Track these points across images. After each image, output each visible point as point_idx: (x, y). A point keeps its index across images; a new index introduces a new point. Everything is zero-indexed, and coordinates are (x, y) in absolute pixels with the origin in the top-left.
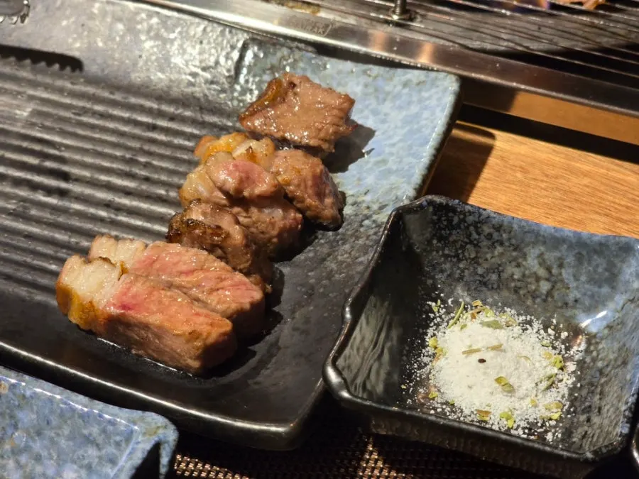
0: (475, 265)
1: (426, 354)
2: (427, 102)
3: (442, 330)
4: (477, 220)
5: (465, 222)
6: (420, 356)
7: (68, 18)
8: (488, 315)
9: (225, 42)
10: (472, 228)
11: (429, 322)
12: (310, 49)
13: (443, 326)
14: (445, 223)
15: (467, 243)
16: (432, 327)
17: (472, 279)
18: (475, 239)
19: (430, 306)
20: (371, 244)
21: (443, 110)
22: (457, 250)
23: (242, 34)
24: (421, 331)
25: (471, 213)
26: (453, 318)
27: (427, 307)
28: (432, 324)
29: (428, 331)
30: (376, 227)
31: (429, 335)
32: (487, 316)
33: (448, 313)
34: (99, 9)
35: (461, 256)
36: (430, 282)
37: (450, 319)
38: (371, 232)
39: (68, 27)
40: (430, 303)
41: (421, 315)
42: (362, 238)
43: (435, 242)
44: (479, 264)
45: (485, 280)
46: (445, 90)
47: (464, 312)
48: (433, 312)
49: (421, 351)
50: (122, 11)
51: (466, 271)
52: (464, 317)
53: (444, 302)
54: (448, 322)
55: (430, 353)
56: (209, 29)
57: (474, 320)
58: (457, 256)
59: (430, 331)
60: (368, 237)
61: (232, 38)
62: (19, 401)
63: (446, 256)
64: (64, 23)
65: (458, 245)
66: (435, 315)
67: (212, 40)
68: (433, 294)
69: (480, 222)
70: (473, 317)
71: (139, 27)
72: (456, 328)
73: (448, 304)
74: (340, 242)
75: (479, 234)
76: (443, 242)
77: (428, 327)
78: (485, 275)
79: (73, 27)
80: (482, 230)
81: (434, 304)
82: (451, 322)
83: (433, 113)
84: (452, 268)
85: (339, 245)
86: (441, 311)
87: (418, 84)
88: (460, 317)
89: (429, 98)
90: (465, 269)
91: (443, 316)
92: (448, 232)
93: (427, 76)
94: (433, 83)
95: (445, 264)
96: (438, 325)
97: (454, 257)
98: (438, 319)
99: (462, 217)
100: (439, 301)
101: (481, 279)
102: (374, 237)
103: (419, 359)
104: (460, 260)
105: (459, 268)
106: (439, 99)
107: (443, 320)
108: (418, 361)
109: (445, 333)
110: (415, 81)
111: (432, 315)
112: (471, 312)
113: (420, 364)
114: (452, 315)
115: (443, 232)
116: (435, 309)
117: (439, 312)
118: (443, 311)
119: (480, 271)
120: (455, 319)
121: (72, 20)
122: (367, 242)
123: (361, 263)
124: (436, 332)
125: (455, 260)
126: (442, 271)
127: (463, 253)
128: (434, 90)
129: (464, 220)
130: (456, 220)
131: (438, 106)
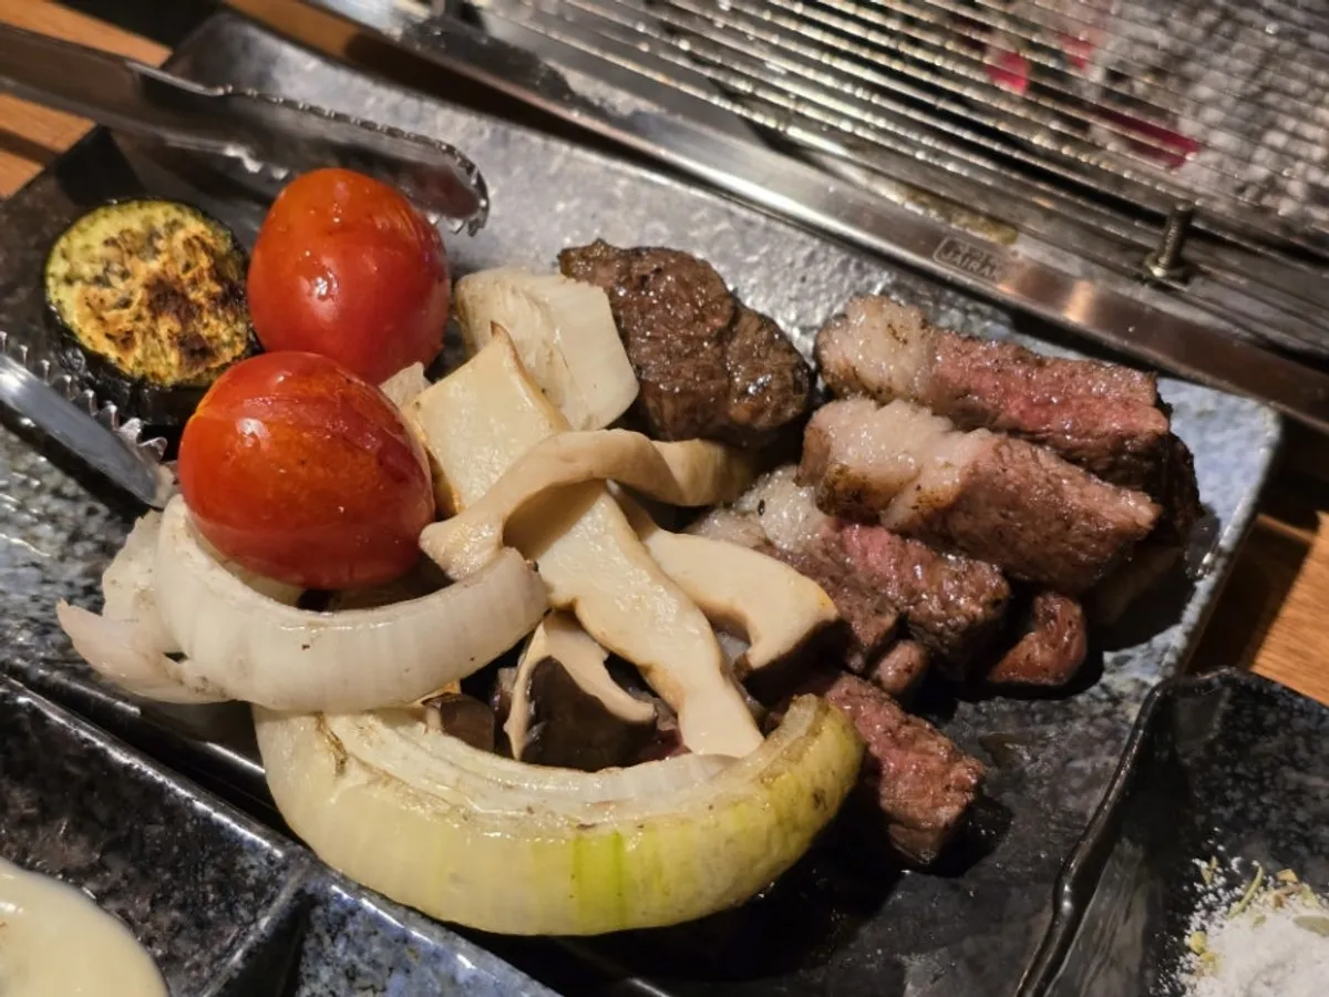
0: (1293, 804)
1: (1186, 966)
2: (1215, 455)
3: (1218, 921)
4: (1313, 728)
5: (1290, 726)
6: (1175, 969)
7: (568, 199)
8: (1308, 903)
9: (846, 285)
10: (1300, 741)
11: (1193, 899)
12: (1003, 317)
13: (1220, 912)
14: (1248, 720)
15: (1282, 763)
16: (1198, 911)
17: (1281, 826)
18: (1302, 760)
19: (1197, 868)
20: (1098, 734)
21: (1246, 477)
22: (1261, 771)
23: (880, 274)
24: (1178, 917)
25: (1302, 713)
26: (1239, 898)
27: (1192, 871)
28: (1199, 905)
29: (1191, 918)
30: (1109, 700)
31: (1193, 928)
32: (1304, 904)
33: (1229, 887)
34: (625, 190)
35: (1267, 782)
36: (1200, 819)
37: (1233, 900)
38: (1099, 709)
39: (566, 215)
40: (1197, 862)
41: (1180, 887)
42: (1080, 716)
43: (1220, 748)
44: (1301, 804)
45: (1308, 834)
46: (1253, 436)
47: (1261, 889)
48: (1202, 881)
49: (1178, 959)
50: (666, 199)
51: (1273, 811)
52: (1261, 901)
53: (1223, 863)
54: (1229, 905)
55: (1193, 966)
56: (821, 255)
57: (1279, 909)
58: (1260, 780)
59: (1196, 920)
60: (1093, 718)
61: (861, 278)
62: (443, 987)
63: (1238, 778)
64: (561, 207)
65: (1265, 764)
66: (1205, 885)
67: (823, 278)
68: (1204, 846)
69: (1317, 732)
70: (1279, 903)
71: (694, 234)
72: (1244, 921)
73: (1230, 866)
74: (1038, 717)
75: (1312, 752)
76: (1235, 752)
77: (1191, 910)
78: (1309, 825)
79: (575, 217)
80: (1321, 748)
81: (1204, 865)
82: (1236, 906)
83: (1227, 480)
84: (1245, 800)
85: (1034, 722)
86: (1216, 880)
87: (1201, 414)
88: (1252, 897)
89: (1221, 447)
90: (1273, 806)
91: (1221, 891)
92: (1250, 736)
93: (1219, 403)
94: (1231, 418)
95: (1234, 791)
96: (1210, 909)
97: (1253, 781)
98: (1211, 897)
99: (1284, 715)
100: (1214, 861)
101: (1299, 831)
102: (1105, 722)
103: (1173, 976)
104: (1263, 790)
105: (1260, 803)
106: (1240, 453)
107: (1220, 900)
108: (1171, 980)
109: (1221, 926)
110: (1195, 408)
111: (1199, 887)
112: (1275, 892)
113: (1174, 985)
114: (1238, 891)
115: (1240, 734)
116: (1207, 876)
117: (1212, 882)
118: (1221, 881)
119: (1301, 815)
120: (1243, 902)
121: (576, 202)
122: (1092, 730)
123: (1080, 772)
124: (1205, 923)
125: (1253, 787)
126: (1227, 803)
127: (1272, 778)
128: (1230, 433)
129: (1287, 724)
130: (1271, 719)
131: (1237, 466)
